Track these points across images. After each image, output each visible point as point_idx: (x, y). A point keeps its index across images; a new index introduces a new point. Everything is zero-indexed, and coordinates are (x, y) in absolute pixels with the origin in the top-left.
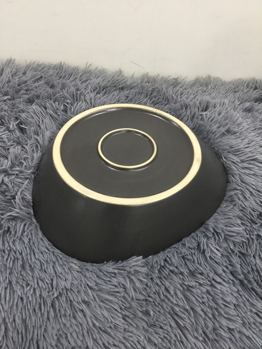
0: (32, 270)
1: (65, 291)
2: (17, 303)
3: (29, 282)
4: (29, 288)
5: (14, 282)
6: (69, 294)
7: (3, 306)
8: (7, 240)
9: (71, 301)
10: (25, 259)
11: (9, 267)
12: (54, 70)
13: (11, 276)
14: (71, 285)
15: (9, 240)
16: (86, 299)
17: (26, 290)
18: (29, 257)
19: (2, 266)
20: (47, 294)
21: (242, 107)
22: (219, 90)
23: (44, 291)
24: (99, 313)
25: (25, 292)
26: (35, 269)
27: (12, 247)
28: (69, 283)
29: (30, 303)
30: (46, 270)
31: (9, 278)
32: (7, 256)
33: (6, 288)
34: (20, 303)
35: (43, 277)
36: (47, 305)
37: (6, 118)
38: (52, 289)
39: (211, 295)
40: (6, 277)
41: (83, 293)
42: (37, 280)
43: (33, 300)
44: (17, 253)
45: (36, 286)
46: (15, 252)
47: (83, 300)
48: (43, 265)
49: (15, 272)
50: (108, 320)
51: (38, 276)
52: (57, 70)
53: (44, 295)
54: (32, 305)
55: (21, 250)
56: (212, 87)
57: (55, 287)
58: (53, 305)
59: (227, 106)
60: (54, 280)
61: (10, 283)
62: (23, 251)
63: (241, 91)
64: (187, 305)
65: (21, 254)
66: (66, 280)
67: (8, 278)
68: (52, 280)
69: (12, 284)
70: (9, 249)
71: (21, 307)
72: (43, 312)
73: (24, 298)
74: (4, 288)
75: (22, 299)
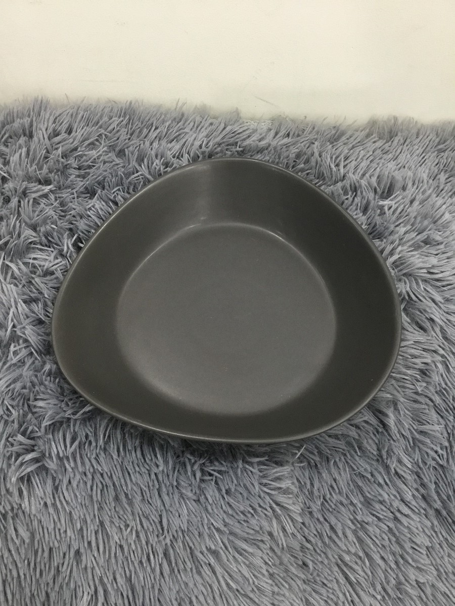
0: (131, 503)
1: (180, 534)
2: (115, 554)
3: (128, 522)
4: (129, 529)
5: (107, 524)
6: (187, 538)
7: (97, 559)
8: (87, 455)
9: (190, 548)
10: (117, 486)
11: (97, 501)
12: (119, 117)
13: (101, 513)
14: (188, 523)
15: (90, 455)
16: (213, 547)
17: (125, 533)
18: (122, 481)
19: (86, 498)
20: (156, 539)
21: (450, 188)
22: (411, 149)
23: (151, 535)
24: (235, 569)
25: (125, 538)
26: (134, 500)
27: (95, 467)
28: (185, 520)
29: (134, 553)
30: (150, 500)
31: (99, 517)
32: (91, 481)
33: (96, 533)
34: (119, 553)
35: (147, 513)
36: (158, 555)
37: (55, 234)
38: (163, 530)
39: (394, 535)
40: (94, 515)
41: (207, 538)
42: (139, 516)
43: (136, 548)
44: (105, 475)
45: (139, 527)
46: (102, 475)
47: (209, 548)
48: (144, 493)
49: (107, 508)
50: (248, 580)
51: (140, 512)
52: (125, 116)
53: (153, 540)
54: (136, 555)
55: (110, 472)
56: (399, 140)
57: (166, 528)
58: (166, 554)
59: (425, 186)
60: (163, 515)
61: (102, 524)
62: (113, 472)
63: (450, 151)
64: (360, 550)
65: (111, 477)
66: (180, 516)
67: (97, 517)
68: (161, 516)
69: (104, 525)
70: (92, 470)
71: (122, 559)
72: (153, 565)
73: (124, 546)
74: (93, 532)
75: (121, 547)
